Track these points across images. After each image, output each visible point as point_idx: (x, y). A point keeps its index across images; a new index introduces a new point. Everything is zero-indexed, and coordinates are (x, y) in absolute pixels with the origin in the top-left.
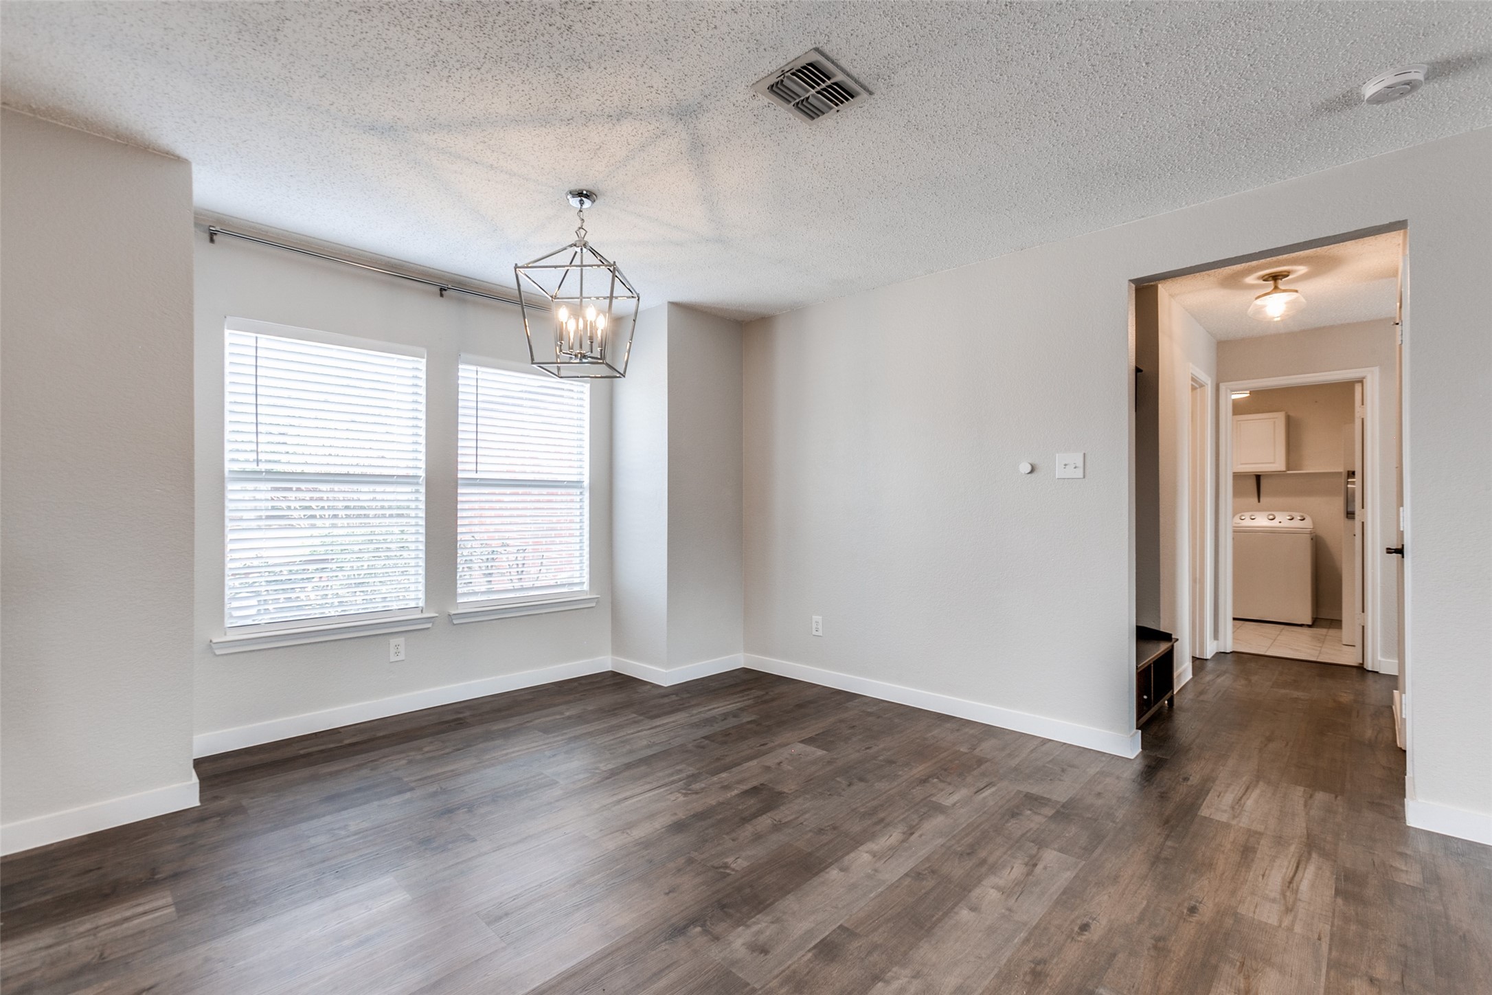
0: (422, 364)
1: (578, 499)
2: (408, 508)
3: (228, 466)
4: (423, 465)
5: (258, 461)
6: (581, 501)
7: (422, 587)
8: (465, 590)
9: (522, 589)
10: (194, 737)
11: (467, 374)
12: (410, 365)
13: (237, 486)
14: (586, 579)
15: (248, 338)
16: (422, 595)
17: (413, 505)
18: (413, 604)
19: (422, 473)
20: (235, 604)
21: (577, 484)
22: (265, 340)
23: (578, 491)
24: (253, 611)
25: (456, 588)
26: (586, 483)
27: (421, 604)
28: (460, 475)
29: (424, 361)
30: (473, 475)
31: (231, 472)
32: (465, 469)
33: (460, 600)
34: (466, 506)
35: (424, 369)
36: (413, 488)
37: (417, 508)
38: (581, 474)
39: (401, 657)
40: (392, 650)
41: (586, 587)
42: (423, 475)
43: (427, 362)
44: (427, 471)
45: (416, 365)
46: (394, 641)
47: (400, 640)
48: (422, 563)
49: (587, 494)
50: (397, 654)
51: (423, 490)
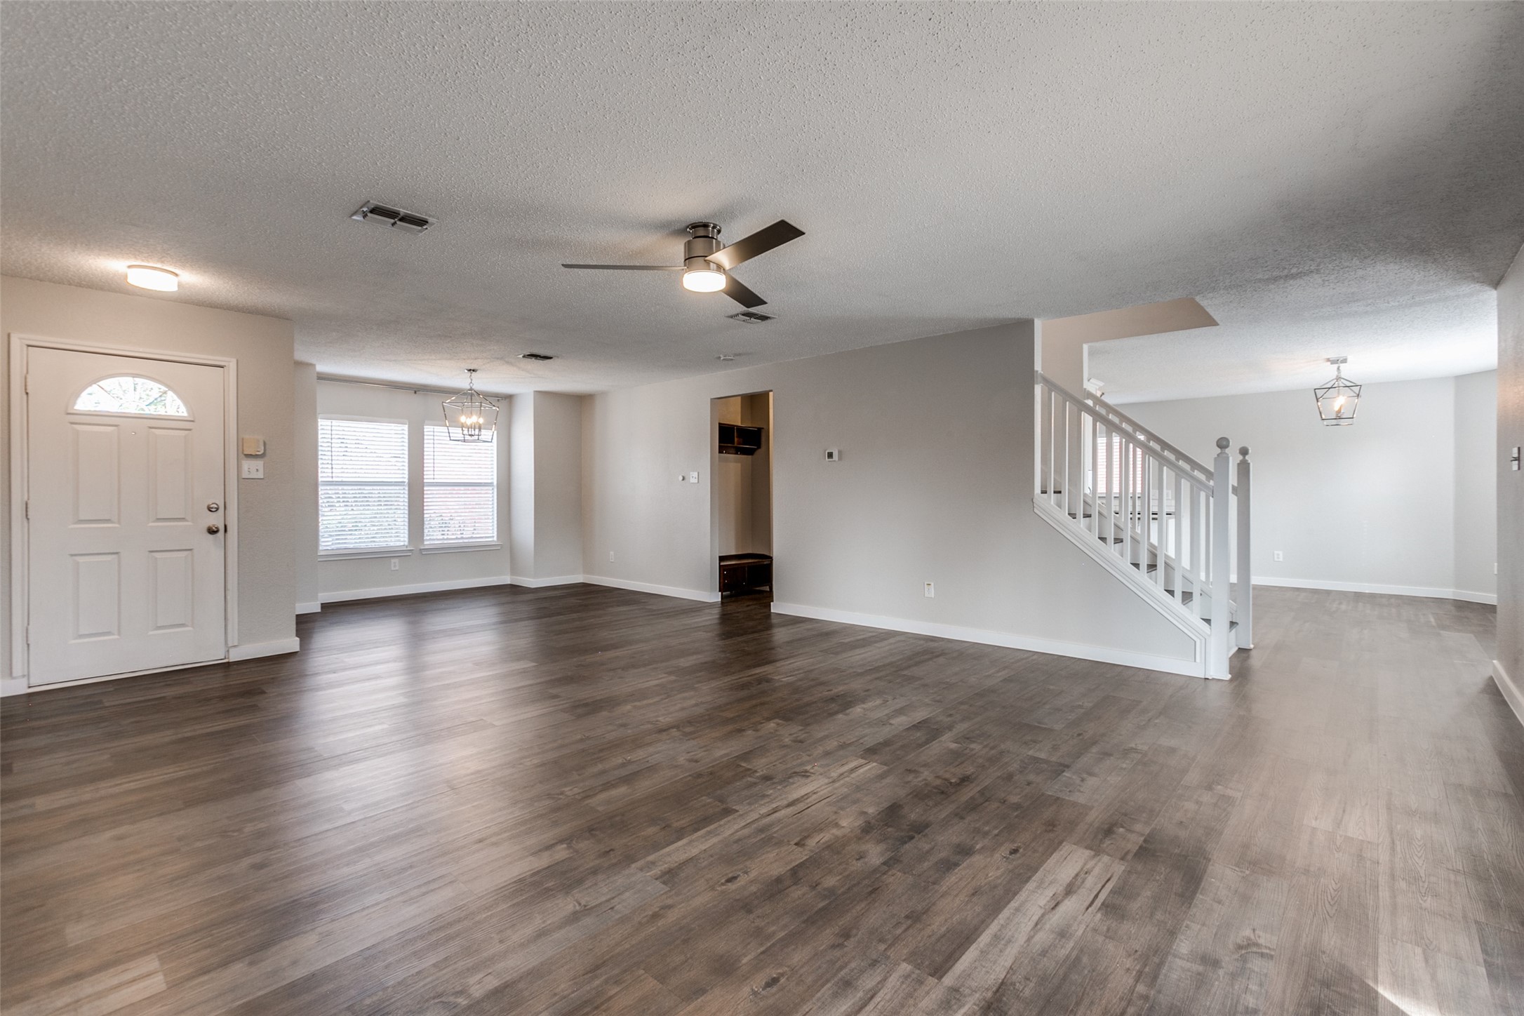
0: (406, 427)
1: (491, 492)
2: (400, 493)
3: (320, 479)
4: (406, 476)
5: (332, 477)
6: (493, 493)
7: (407, 536)
8: (428, 538)
9: (462, 538)
10: (296, 605)
11: (428, 429)
12: (400, 428)
13: (323, 488)
14: (495, 534)
15: (328, 422)
16: (406, 539)
17: (402, 492)
18: (402, 544)
19: (406, 480)
20: (323, 540)
21: (490, 484)
22: (335, 423)
23: (491, 488)
24: (330, 543)
25: (423, 537)
26: (495, 483)
27: (406, 543)
28: (425, 481)
29: (407, 426)
30: (432, 481)
31: (322, 481)
32: (428, 477)
33: (426, 543)
34: (429, 492)
35: (407, 429)
36: (402, 488)
37: (404, 493)
38: (492, 479)
39: (397, 568)
40: (392, 565)
41: (495, 539)
42: (407, 481)
43: (409, 427)
44: (409, 479)
45: (403, 428)
46: (393, 560)
47: (396, 560)
48: (407, 528)
49: (495, 490)
50: (395, 566)
51: (407, 488)
